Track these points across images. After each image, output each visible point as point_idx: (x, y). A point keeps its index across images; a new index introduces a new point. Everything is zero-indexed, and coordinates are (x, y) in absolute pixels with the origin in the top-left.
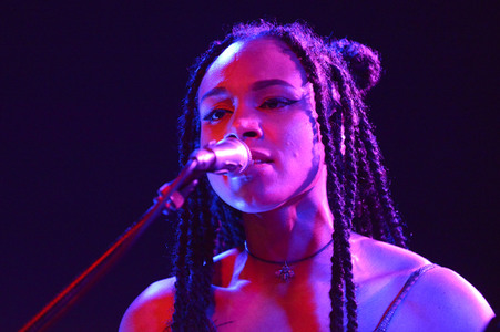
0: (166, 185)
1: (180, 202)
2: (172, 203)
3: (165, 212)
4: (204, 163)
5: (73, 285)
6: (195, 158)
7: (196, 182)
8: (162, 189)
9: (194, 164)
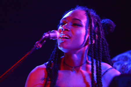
0: (37, 42)
1: (41, 46)
2: (39, 46)
3: (37, 49)
4: (47, 36)
5: (13, 67)
6: (44, 35)
7: (45, 41)
8: (36, 43)
9: (44, 37)
